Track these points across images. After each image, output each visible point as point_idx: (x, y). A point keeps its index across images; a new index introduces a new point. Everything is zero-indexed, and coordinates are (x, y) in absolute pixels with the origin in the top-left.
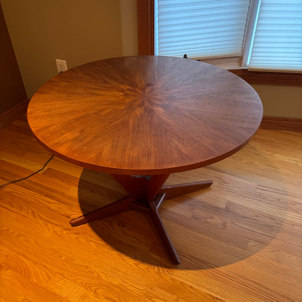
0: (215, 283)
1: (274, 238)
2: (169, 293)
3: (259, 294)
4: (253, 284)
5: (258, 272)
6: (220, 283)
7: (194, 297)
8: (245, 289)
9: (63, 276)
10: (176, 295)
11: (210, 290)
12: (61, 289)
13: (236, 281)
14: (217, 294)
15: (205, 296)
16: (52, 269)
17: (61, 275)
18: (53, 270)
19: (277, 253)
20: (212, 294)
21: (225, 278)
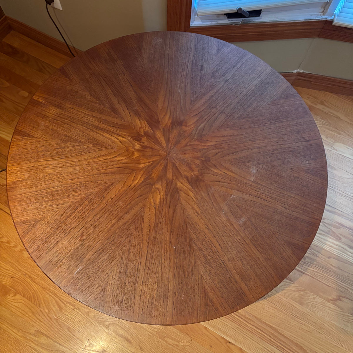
0: (230, 326)
1: (303, 273)
2: (182, 334)
3: (272, 340)
4: (269, 329)
5: (277, 316)
6: (236, 325)
7: (207, 340)
8: (260, 334)
9: (74, 307)
10: (189, 336)
11: (224, 332)
12: (73, 322)
13: (253, 324)
14: (230, 337)
15: (218, 339)
16: (62, 297)
17: (72, 305)
18: (64, 298)
19: (302, 293)
20: (225, 337)
21: (242, 320)
